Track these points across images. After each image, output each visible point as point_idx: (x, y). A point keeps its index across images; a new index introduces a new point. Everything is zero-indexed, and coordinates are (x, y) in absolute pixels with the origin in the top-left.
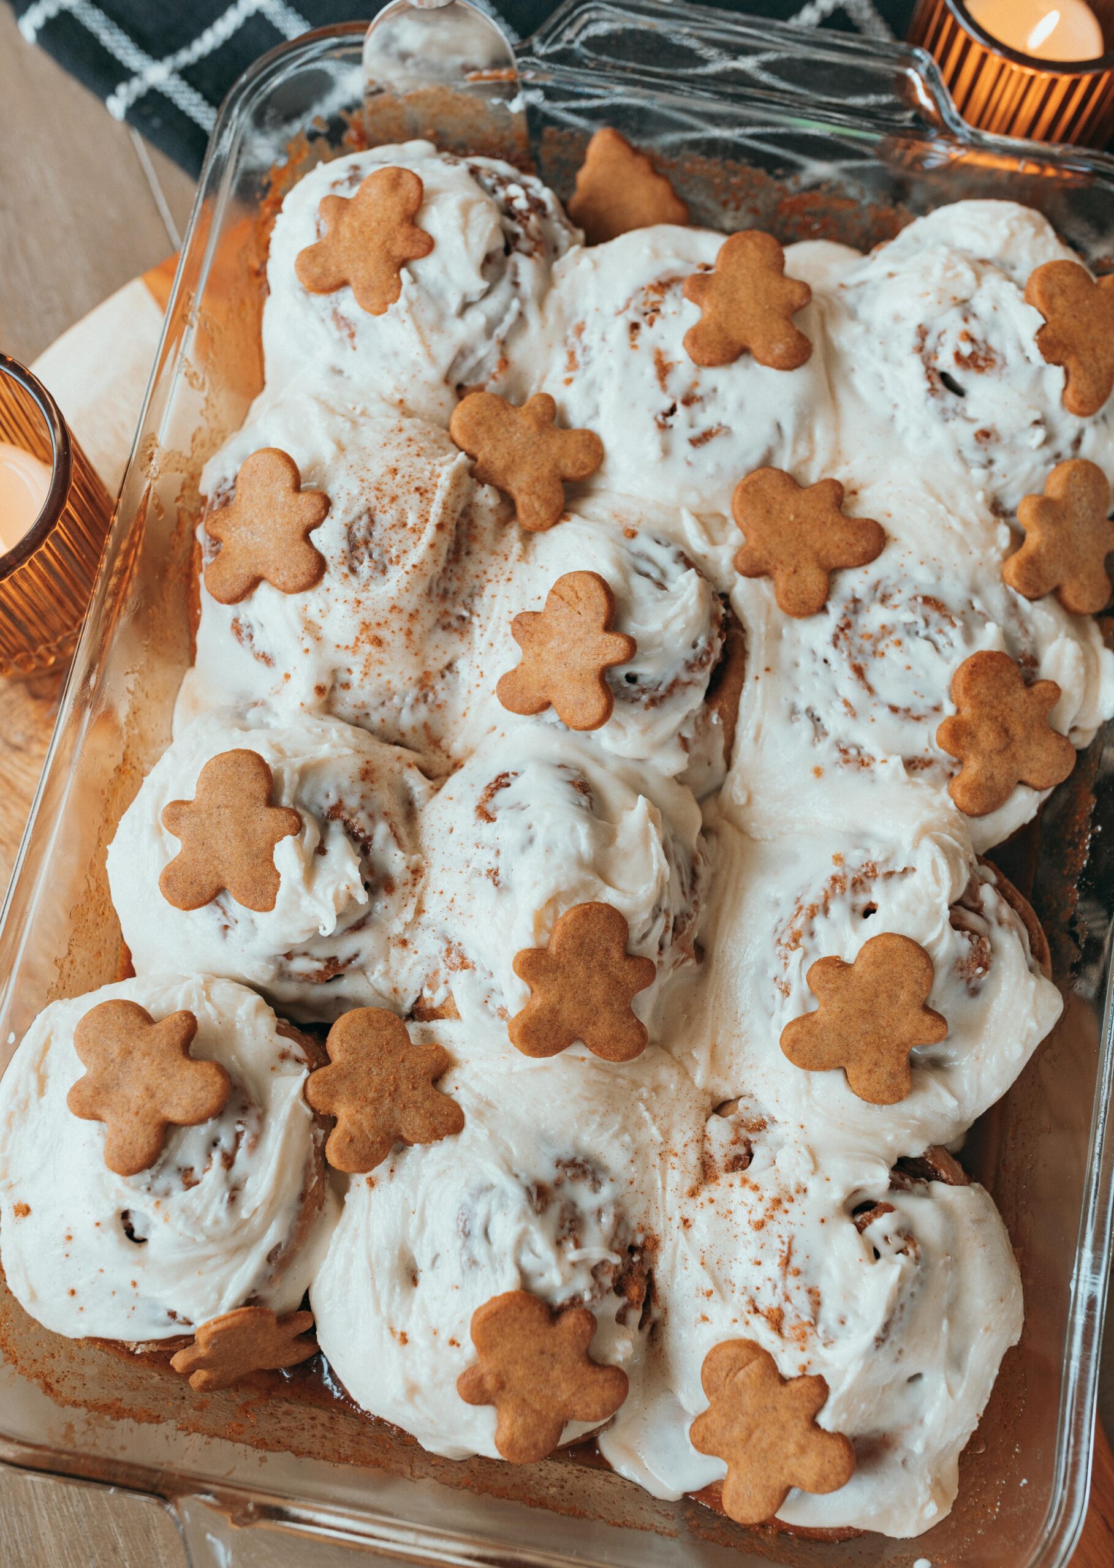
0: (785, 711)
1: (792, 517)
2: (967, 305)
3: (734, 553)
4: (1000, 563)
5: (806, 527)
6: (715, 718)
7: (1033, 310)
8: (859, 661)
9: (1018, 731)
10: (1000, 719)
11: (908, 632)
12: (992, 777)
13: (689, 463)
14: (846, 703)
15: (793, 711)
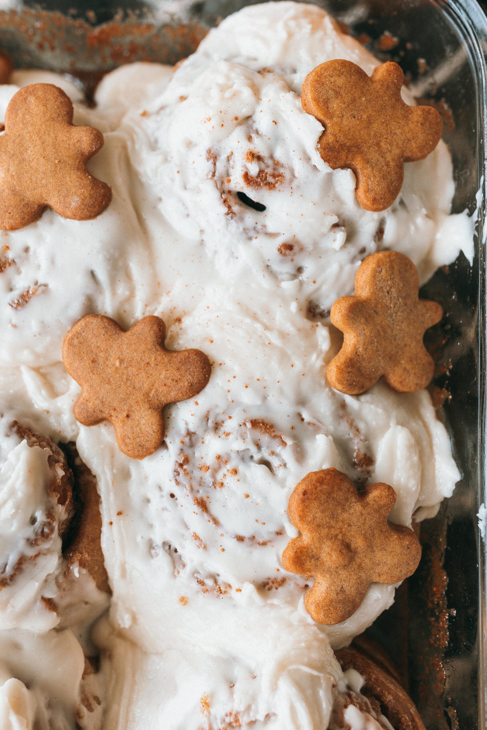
0: (142, 546)
1: (117, 364)
2: (250, 122)
3: (72, 403)
4: (322, 367)
5: (133, 370)
6: (76, 570)
7: (312, 118)
8: (201, 494)
9: (359, 543)
10: (340, 537)
11: (243, 459)
12: (342, 590)
13: (15, 326)
14: (196, 537)
15: (151, 546)
